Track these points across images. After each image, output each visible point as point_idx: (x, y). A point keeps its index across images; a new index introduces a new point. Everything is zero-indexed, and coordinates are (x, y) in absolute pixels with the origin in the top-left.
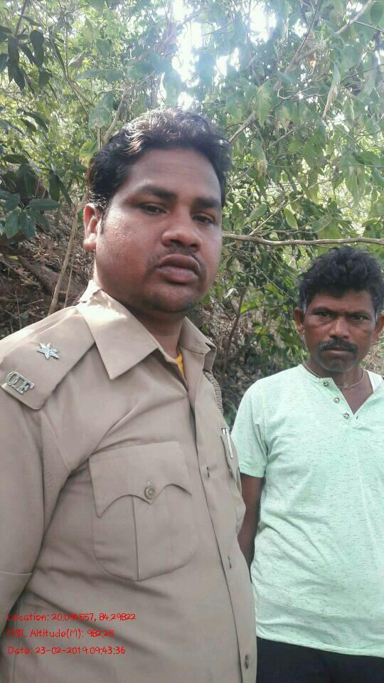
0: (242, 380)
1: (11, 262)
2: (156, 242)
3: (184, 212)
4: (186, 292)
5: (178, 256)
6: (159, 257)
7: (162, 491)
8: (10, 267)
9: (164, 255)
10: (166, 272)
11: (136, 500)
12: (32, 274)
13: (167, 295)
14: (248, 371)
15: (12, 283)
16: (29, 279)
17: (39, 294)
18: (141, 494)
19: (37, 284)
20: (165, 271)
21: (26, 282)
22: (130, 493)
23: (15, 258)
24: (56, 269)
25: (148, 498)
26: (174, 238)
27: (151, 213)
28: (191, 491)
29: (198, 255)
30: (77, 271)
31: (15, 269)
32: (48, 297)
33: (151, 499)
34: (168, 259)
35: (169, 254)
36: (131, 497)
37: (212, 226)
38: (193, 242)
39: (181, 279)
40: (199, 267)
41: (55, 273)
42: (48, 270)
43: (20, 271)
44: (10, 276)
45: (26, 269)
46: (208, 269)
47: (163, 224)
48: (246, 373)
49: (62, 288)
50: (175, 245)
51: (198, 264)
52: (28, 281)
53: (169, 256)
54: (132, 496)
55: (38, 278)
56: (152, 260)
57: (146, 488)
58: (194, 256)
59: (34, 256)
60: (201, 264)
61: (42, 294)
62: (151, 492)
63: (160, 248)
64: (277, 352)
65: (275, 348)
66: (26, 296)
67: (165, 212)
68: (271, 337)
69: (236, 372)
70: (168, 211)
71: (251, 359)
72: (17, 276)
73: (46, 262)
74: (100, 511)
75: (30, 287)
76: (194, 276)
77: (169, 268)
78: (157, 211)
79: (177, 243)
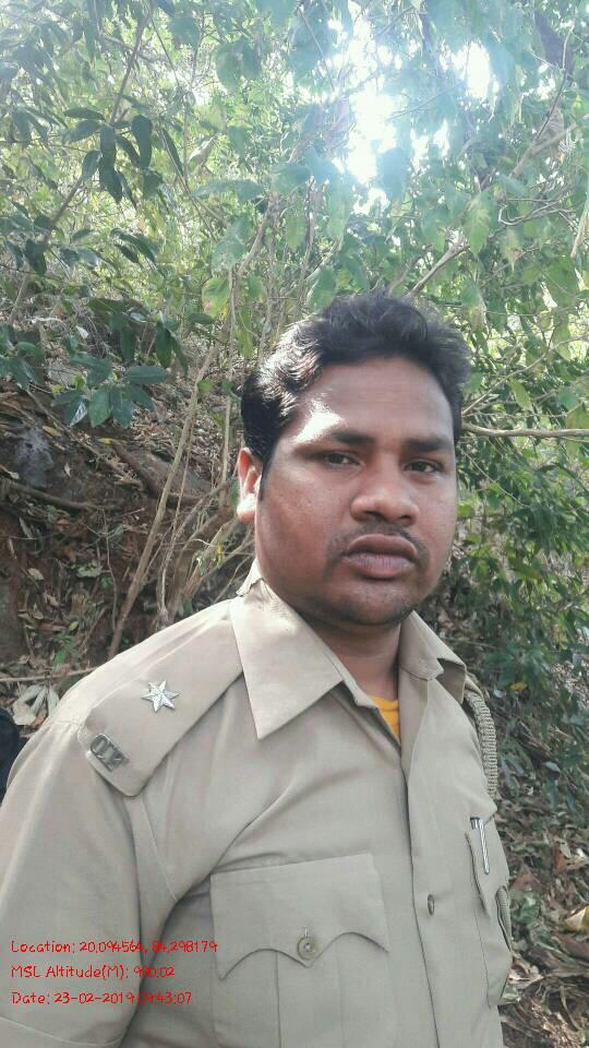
0: (446, 627)
1: (101, 447)
2: (341, 515)
3: (388, 463)
4: (394, 592)
5: (377, 537)
6: (345, 539)
7: (328, 946)
8: (100, 456)
9: (354, 536)
10: (359, 564)
11: (282, 960)
12: (130, 467)
13: (363, 599)
14: (457, 614)
15: (102, 480)
16: (127, 475)
17: (140, 498)
18: (291, 949)
19: (138, 482)
20: (358, 561)
21: (122, 478)
22: (273, 946)
23: (107, 441)
24: (166, 457)
25: (303, 958)
26: (372, 510)
27: (334, 465)
28: (387, 946)
29: (413, 531)
30: (197, 458)
31: (106, 459)
32: (153, 501)
33: (307, 959)
34: (360, 542)
35: (362, 533)
36: (274, 954)
37: (437, 477)
38: (402, 513)
39: (386, 572)
40: (415, 550)
41: (164, 464)
42: (154, 458)
43: (114, 462)
44: (99, 470)
45: (123, 460)
46: (432, 552)
47: (354, 484)
48: (452, 617)
49: (174, 488)
50: (373, 518)
51: (412, 546)
52: (126, 478)
53: (361, 538)
54: (276, 951)
55: (139, 474)
56: (335, 544)
57: (302, 939)
58: (405, 535)
59: (137, 438)
60: (417, 546)
61: (145, 497)
62: (308, 947)
63: (349, 524)
64: (503, 589)
65: (500, 583)
66: (121, 501)
67: (358, 464)
68: (493, 565)
69: (438, 615)
70: (362, 463)
71: (460, 598)
72: (108, 470)
73: (152, 446)
74: (222, 971)
75: (128, 487)
76: (406, 565)
77: (362, 556)
78: (345, 461)
79: (376, 516)
